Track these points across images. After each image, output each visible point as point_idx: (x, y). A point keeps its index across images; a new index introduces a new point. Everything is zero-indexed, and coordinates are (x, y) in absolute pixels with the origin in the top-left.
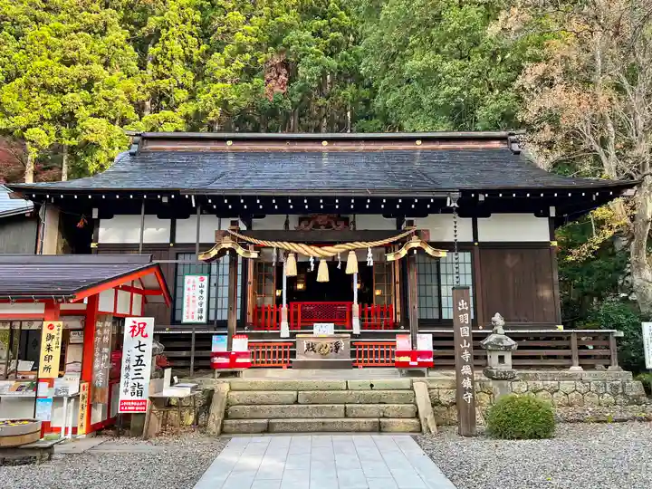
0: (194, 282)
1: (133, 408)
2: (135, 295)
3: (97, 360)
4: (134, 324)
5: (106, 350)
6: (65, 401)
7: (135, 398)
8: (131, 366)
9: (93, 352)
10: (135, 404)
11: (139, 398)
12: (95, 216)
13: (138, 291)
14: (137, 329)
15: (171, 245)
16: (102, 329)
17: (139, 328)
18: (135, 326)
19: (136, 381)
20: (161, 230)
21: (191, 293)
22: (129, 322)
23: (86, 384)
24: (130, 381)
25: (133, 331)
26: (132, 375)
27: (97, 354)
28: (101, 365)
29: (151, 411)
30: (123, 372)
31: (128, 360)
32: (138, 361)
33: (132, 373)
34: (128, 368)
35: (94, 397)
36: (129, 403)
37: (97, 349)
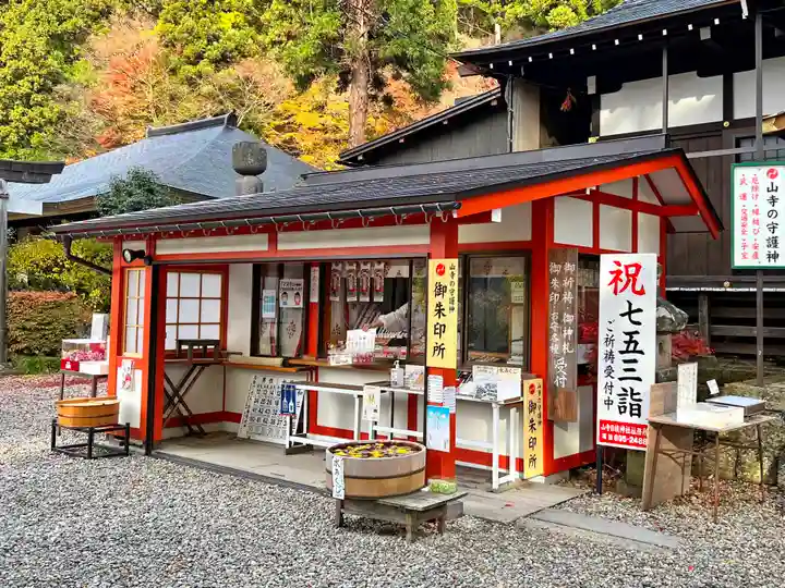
0: (755, 180)
1: (623, 438)
2: (641, 215)
3: (555, 338)
4: (616, 268)
5: (569, 318)
6: (496, 412)
7: (626, 418)
8: (616, 354)
9: (547, 320)
10: (628, 430)
11: (635, 420)
12: (592, 90)
13: (648, 209)
14: (623, 276)
15: (726, 124)
16: (561, 278)
17: (627, 275)
18: (619, 272)
19: (627, 384)
20: (707, 98)
21: (750, 204)
22: (607, 264)
23: (538, 382)
24: (616, 382)
25: (616, 280)
26: (619, 372)
27: (554, 326)
28: (562, 347)
29: (657, 450)
30: (602, 365)
31: (609, 341)
32: (628, 343)
33: (619, 367)
34: (610, 356)
35: (554, 408)
36: (617, 429)
37: (554, 316)
